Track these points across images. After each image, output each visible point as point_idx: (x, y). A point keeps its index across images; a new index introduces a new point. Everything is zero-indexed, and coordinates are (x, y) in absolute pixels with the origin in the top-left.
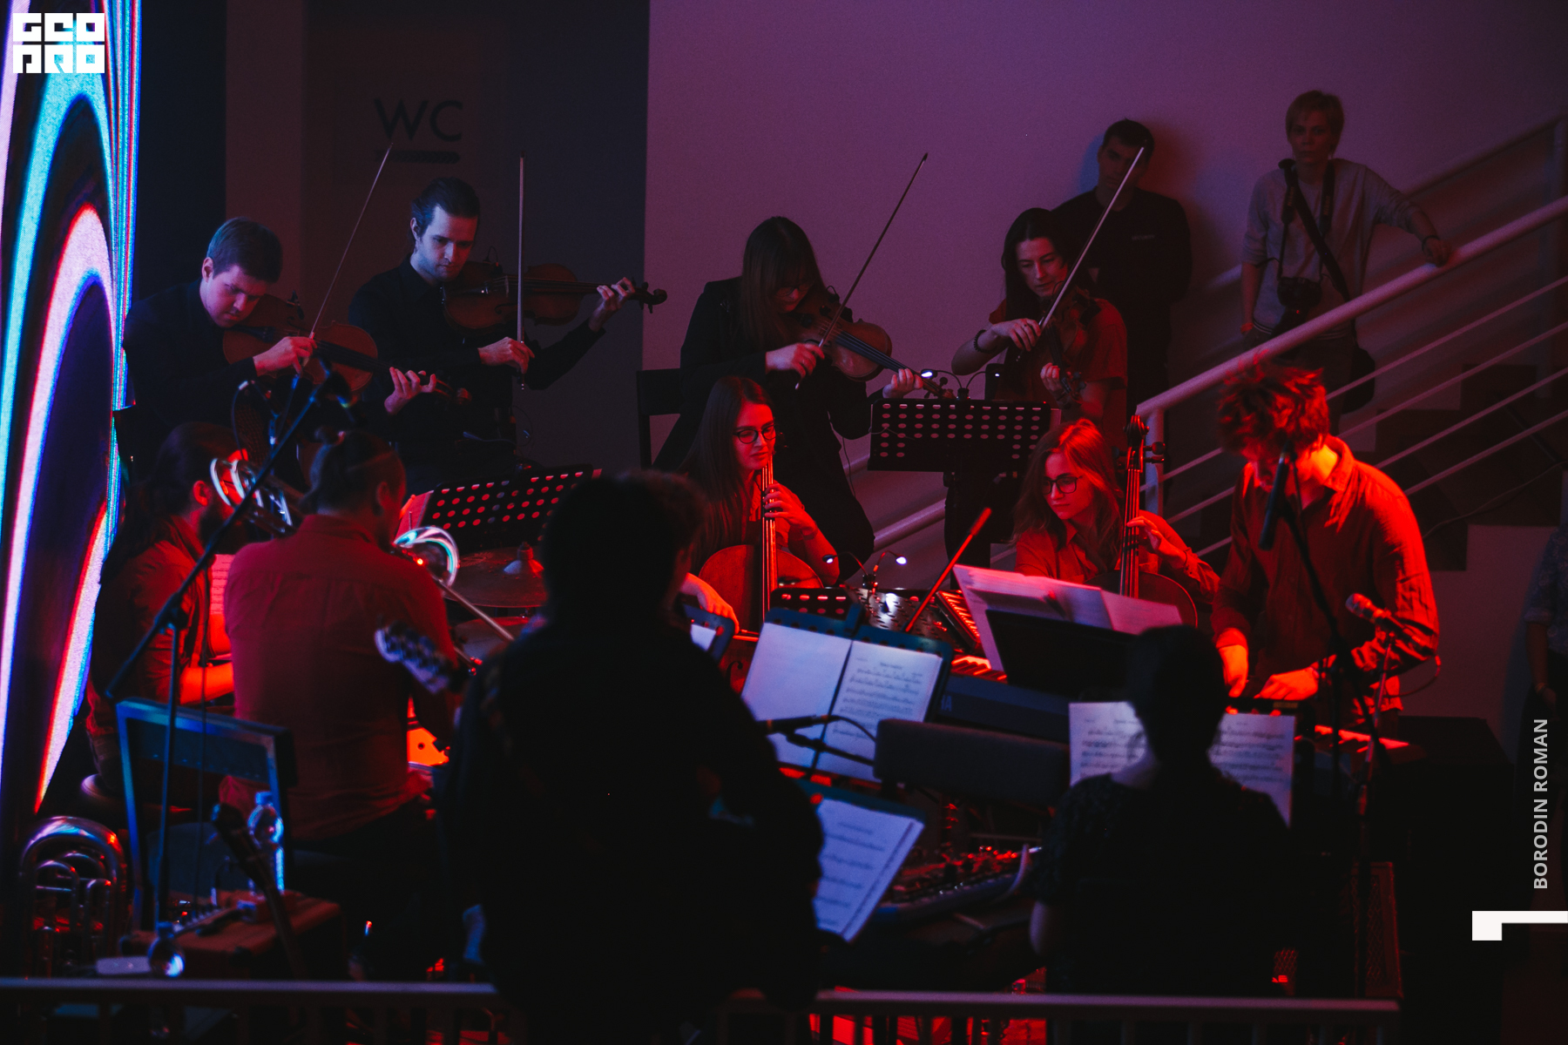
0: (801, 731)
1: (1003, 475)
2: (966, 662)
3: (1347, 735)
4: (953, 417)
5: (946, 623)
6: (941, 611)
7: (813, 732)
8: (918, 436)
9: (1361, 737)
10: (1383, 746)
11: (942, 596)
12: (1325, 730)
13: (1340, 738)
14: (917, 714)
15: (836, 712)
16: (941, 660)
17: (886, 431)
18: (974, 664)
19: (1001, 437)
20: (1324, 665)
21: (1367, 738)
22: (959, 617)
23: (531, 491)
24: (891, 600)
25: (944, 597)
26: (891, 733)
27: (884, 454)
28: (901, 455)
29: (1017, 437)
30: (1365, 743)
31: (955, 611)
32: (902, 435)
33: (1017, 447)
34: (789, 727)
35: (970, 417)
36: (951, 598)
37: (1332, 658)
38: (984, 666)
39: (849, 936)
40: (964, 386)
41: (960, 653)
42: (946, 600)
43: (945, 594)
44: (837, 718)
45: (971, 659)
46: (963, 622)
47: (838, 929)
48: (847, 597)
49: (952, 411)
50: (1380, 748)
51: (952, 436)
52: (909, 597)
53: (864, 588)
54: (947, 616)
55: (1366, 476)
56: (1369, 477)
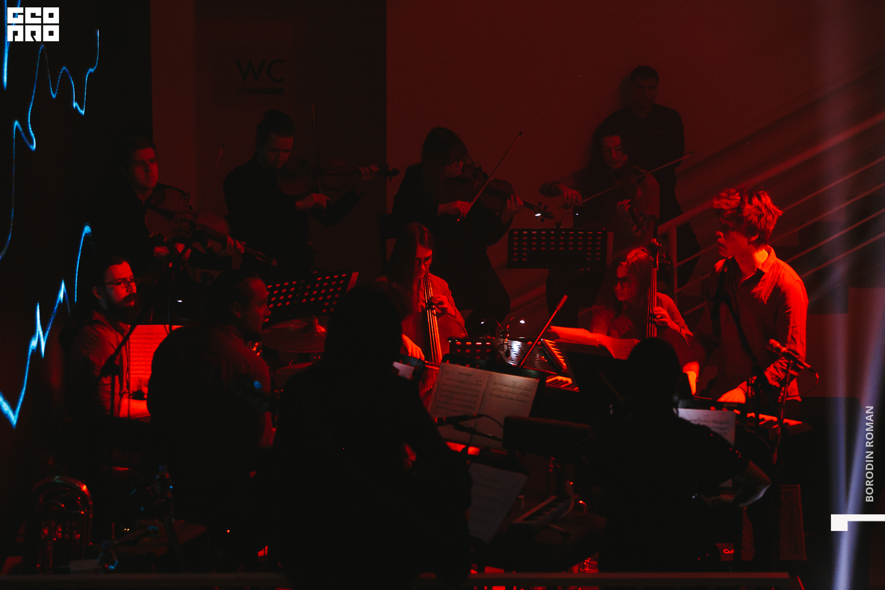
0: (461, 423)
1: (582, 269)
2: (557, 380)
4: (553, 238)
5: (547, 357)
6: (544, 350)
7: (469, 424)
8: (534, 249)
10: (786, 424)
14: (525, 413)
15: (482, 412)
16: (538, 381)
17: (516, 247)
18: (562, 381)
20: (750, 382)
22: (554, 354)
23: (317, 285)
24: (516, 345)
25: (546, 343)
26: (511, 424)
27: (515, 260)
28: (524, 259)
29: (589, 248)
31: (551, 351)
32: (525, 249)
33: (589, 254)
34: (455, 421)
35: (562, 238)
36: (550, 343)
37: (755, 378)
38: (567, 382)
39: (487, 540)
40: (558, 221)
41: (551, 375)
43: (546, 341)
44: (483, 416)
45: (560, 378)
46: (556, 356)
47: (481, 536)
49: (552, 235)
50: (784, 426)
51: (552, 249)
52: (527, 343)
53: (502, 338)
54: (547, 353)
55: (781, 267)
56: (783, 267)
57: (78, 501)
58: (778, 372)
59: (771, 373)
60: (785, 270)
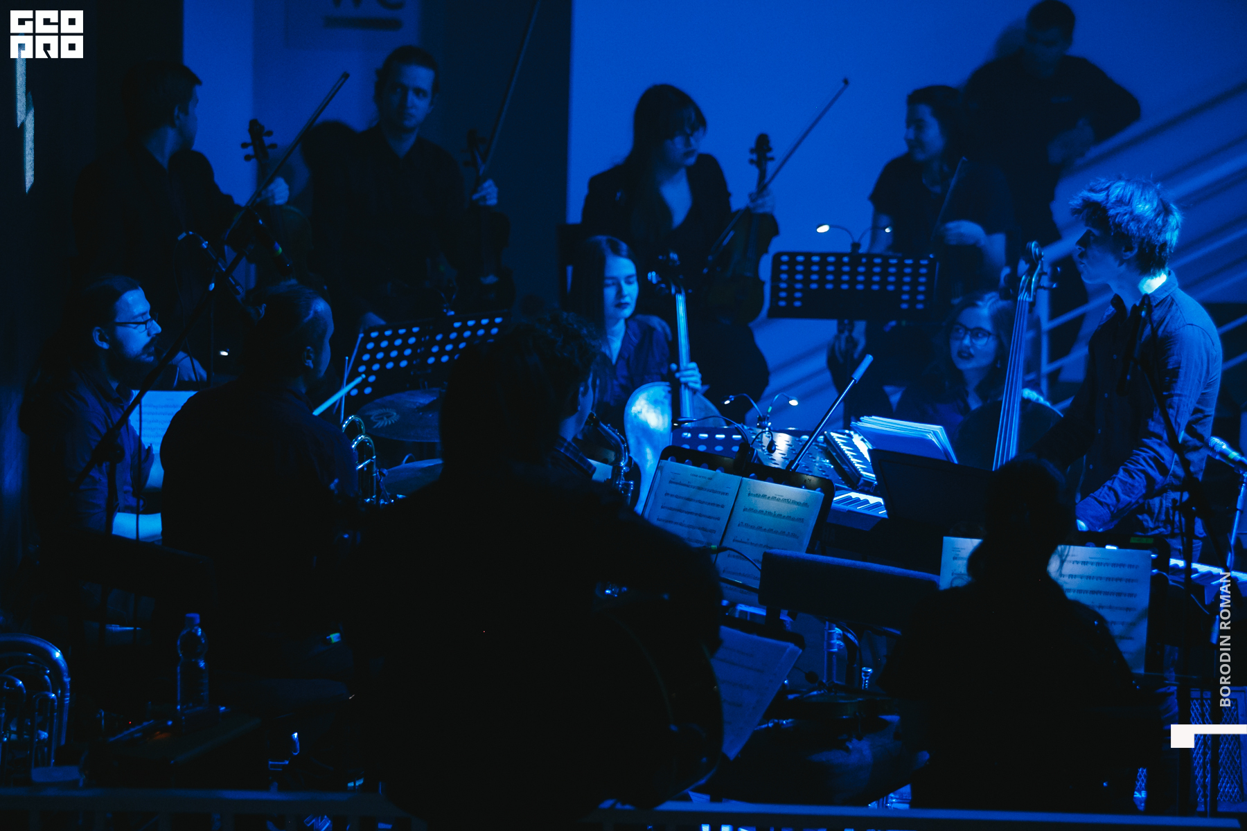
1: (893, 323)
2: (851, 498)
4: (846, 269)
5: (833, 461)
6: (830, 449)
8: (814, 286)
9: (1215, 570)
13: (1195, 571)
14: (800, 548)
15: (725, 544)
16: (823, 495)
17: (784, 282)
18: (858, 500)
19: (891, 287)
21: (1221, 571)
22: (845, 456)
23: (453, 336)
24: (783, 440)
25: (832, 437)
26: (775, 566)
27: (782, 303)
28: (798, 304)
29: (906, 288)
30: (1218, 576)
31: (841, 450)
32: (799, 286)
33: (905, 297)
35: (861, 269)
36: (839, 438)
40: (856, 240)
41: (843, 489)
42: (834, 440)
43: (832, 434)
44: (725, 549)
45: (854, 495)
46: (849, 460)
48: (743, 436)
49: (846, 264)
51: (845, 286)
52: (800, 436)
53: (759, 427)
54: (834, 454)
57: (46, 677)
58: (1133, 478)
59: (1121, 481)
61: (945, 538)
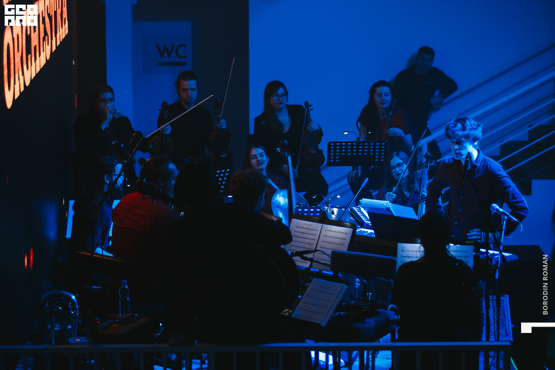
0: (305, 255)
2: (362, 230)
3: (491, 252)
4: (355, 147)
5: (354, 217)
6: (353, 213)
7: (309, 256)
8: (343, 154)
9: (496, 252)
10: (503, 255)
11: (353, 208)
12: (484, 250)
13: (489, 253)
14: (345, 249)
15: (317, 249)
16: (352, 230)
17: (332, 153)
18: (364, 231)
19: (371, 154)
21: (498, 253)
22: (359, 215)
24: (335, 210)
26: (336, 255)
27: (332, 161)
28: (337, 161)
29: (377, 154)
30: (497, 254)
31: (357, 213)
32: (338, 154)
33: (377, 157)
34: (301, 254)
35: (360, 147)
36: (356, 209)
39: (323, 324)
41: (359, 227)
42: (354, 210)
44: (317, 251)
46: (360, 217)
47: (319, 322)
48: (320, 210)
49: (355, 146)
50: (502, 256)
51: (355, 154)
52: (341, 209)
53: (326, 206)
55: (487, 160)
56: (488, 160)
57: (70, 306)
60: (490, 162)
61: (398, 244)
